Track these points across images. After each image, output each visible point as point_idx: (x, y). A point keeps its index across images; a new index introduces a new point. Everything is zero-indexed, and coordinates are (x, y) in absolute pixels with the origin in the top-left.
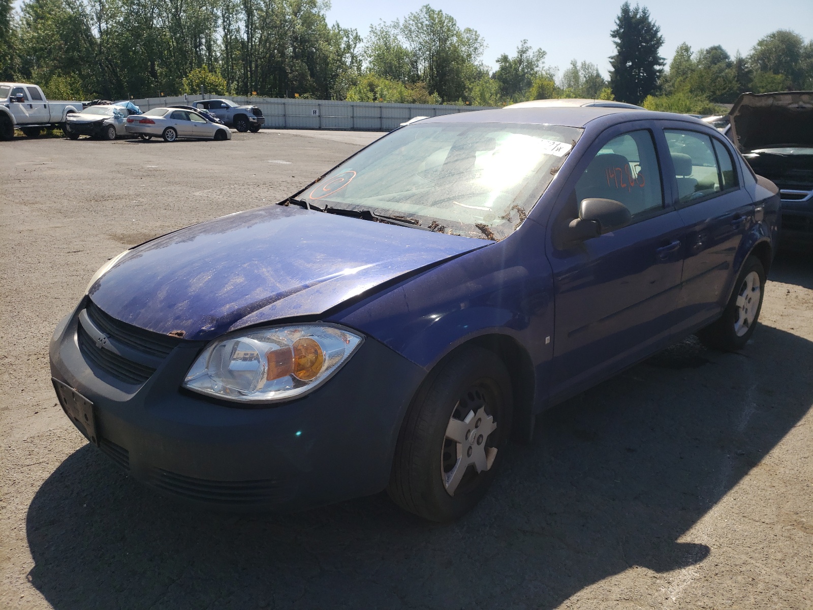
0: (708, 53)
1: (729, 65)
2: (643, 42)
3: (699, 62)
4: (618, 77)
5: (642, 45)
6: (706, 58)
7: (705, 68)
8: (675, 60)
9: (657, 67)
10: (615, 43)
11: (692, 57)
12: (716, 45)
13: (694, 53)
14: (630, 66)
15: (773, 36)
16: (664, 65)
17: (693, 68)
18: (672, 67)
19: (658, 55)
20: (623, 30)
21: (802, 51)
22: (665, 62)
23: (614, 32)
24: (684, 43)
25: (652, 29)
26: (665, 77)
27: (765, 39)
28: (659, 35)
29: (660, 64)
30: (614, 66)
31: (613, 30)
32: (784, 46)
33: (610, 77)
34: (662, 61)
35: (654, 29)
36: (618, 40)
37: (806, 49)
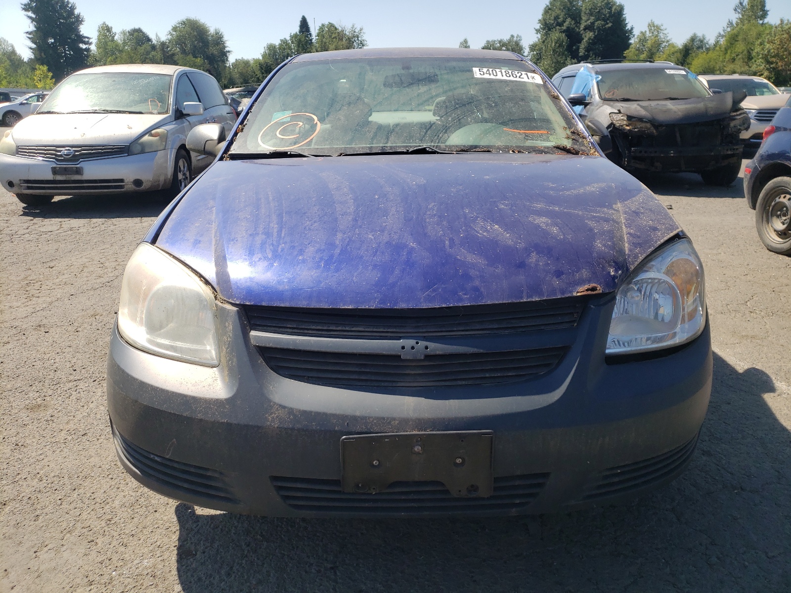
0: (131, 35)
1: (153, 47)
2: (60, 19)
3: (125, 43)
4: (43, 54)
5: (60, 22)
6: (130, 40)
7: (132, 49)
8: (99, 39)
9: (83, 46)
10: (30, 18)
11: (116, 38)
12: (137, 27)
13: (117, 34)
14: (52, 43)
15: (183, 23)
16: (90, 44)
17: (121, 49)
18: (98, 47)
19: (81, 33)
20: (35, 4)
21: (210, 38)
22: (91, 41)
23: (25, 5)
24: (104, 23)
25: (67, 6)
26: (94, 56)
27: (178, 25)
28: (76, 12)
29: (85, 43)
30: (35, 43)
31: (23, 3)
32: (196, 33)
33: (32, 54)
34: (87, 40)
35: (70, 6)
36: (30, 14)
37: (212, 36)
